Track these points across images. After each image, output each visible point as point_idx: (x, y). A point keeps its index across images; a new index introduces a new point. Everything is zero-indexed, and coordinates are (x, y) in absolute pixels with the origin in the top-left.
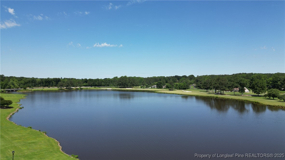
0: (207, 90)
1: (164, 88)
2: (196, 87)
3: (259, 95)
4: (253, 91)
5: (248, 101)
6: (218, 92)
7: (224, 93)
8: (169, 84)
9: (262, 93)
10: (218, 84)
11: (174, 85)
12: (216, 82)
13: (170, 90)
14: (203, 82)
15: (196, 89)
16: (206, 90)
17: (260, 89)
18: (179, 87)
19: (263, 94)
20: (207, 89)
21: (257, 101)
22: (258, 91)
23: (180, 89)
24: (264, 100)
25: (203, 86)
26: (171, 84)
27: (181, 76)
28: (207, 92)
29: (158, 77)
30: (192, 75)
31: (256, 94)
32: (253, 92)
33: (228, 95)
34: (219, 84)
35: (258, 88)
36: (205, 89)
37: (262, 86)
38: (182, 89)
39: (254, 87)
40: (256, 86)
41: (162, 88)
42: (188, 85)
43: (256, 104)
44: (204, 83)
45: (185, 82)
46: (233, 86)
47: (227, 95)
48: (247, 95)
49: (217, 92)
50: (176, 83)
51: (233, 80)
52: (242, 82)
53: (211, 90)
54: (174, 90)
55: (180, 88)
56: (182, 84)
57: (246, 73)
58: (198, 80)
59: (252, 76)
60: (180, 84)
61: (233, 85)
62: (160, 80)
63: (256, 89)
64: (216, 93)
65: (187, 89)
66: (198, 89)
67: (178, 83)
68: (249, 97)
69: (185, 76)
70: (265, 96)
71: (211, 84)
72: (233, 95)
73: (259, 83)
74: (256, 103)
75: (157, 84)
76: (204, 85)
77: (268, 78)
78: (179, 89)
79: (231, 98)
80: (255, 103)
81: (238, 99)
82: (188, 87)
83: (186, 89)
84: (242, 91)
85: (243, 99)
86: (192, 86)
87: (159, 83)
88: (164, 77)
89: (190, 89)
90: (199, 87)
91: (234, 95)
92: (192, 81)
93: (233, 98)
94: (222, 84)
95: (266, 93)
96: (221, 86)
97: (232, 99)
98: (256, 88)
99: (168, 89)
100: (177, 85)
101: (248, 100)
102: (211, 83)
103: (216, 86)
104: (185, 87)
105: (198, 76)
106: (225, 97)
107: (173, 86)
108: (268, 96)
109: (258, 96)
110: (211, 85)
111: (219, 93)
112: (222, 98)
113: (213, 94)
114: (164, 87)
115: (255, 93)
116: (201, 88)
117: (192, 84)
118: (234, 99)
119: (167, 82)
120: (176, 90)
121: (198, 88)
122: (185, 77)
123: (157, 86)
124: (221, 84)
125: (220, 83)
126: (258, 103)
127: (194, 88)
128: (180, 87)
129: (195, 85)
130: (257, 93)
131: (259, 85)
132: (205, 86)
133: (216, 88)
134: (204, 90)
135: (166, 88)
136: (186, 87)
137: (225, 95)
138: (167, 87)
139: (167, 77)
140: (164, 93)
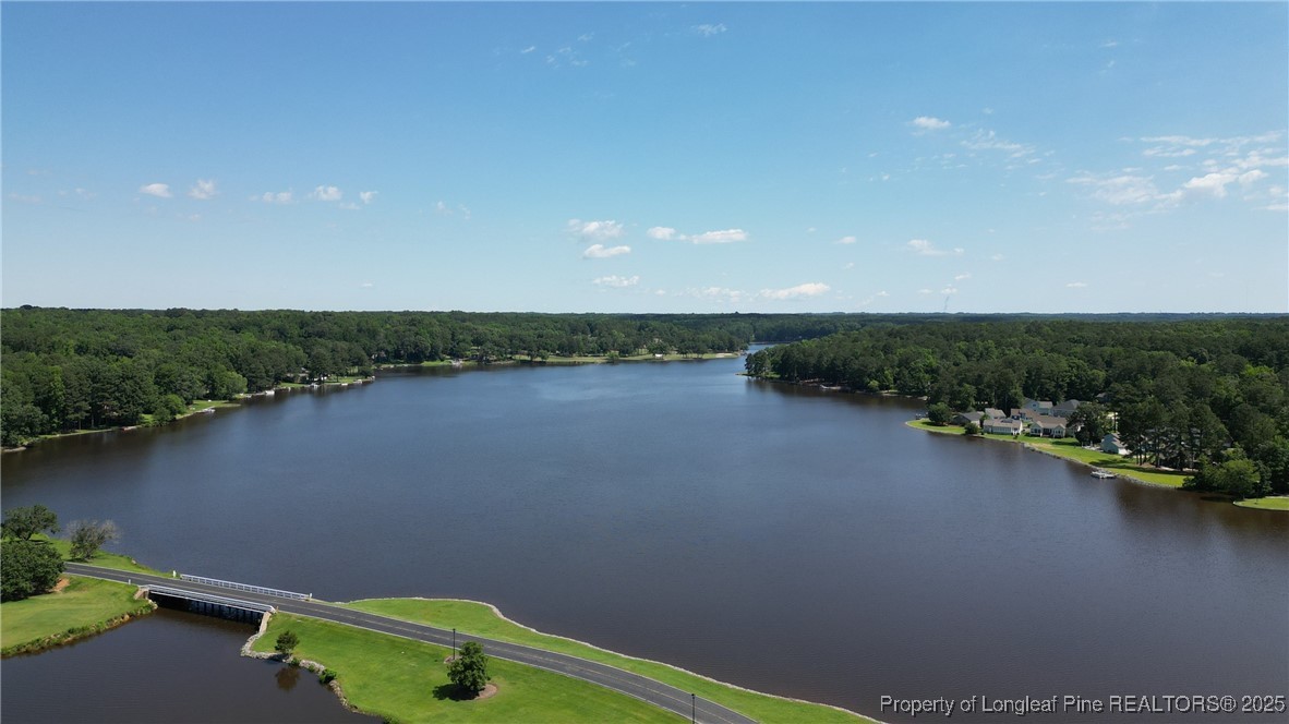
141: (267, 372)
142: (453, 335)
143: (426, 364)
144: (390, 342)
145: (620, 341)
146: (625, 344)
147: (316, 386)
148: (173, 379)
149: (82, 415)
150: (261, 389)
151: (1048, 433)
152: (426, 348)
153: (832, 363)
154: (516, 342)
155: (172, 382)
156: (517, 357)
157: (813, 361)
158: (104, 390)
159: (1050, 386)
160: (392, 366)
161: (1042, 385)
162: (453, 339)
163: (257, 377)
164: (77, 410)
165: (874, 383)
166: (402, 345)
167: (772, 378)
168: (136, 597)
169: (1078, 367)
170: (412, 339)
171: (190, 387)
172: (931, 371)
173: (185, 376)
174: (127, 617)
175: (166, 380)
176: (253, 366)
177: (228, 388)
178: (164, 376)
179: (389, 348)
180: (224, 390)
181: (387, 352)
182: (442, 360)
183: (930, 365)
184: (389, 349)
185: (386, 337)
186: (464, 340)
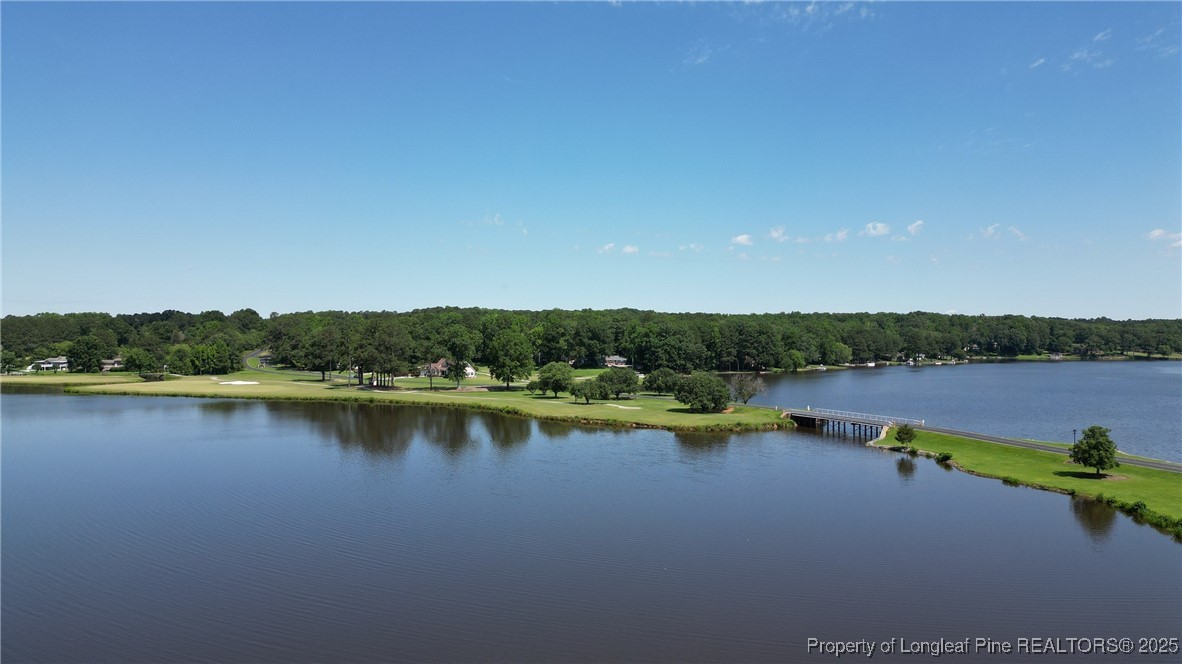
0: (323, 374)
1: (111, 370)
2: (272, 362)
3: (511, 384)
4: (492, 372)
5: (484, 408)
6: (371, 379)
7: (396, 384)
8: (141, 351)
9: (520, 377)
10: (370, 349)
11: (168, 353)
12: (364, 342)
13: (148, 379)
14: (306, 340)
15: (271, 368)
16: (318, 375)
17: (513, 363)
18: (193, 362)
19: (524, 383)
20: (322, 369)
21: (511, 406)
22: (507, 370)
23: (197, 372)
24: (528, 400)
25: (306, 356)
26: (148, 350)
27: (196, 311)
28: (323, 380)
29: (73, 315)
30: (249, 311)
31: (501, 383)
32: (492, 374)
33: (408, 389)
34: (376, 349)
35: (508, 361)
36: (310, 370)
37: (521, 354)
38: (204, 373)
39: (498, 358)
40: (502, 353)
41: (101, 369)
42: (237, 353)
43: (510, 415)
44: (313, 345)
45: (225, 340)
46: (429, 356)
47: (406, 390)
48: (474, 389)
49: (366, 382)
50: (177, 347)
51: (421, 331)
52: (458, 341)
53: (344, 373)
54: (169, 379)
55: (196, 367)
56: (207, 349)
57: (457, 308)
58: (280, 333)
59: (483, 318)
60: (201, 347)
61: (427, 351)
62: (84, 332)
63: (504, 365)
64: (361, 383)
65: (233, 369)
66: (282, 368)
67: (185, 347)
68: (481, 394)
69: (217, 312)
70: (531, 387)
71: (343, 348)
72: (425, 389)
73: (512, 344)
74: (508, 412)
75: (70, 351)
76: (312, 354)
77: (530, 328)
78: (195, 374)
79: (424, 400)
80: (506, 415)
81: (449, 402)
82: (239, 363)
83: (225, 373)
84: (456, 372)
85: (465, 402)
86: (251, 360)
87: (83, 348)
88: (105, 317)
89: (246, 371)
90: (283, 360)
91: (431, 389)
92: (253, 336)
93: (431, 401)
94: (387, 348)
95: (535, 377)
96: (383, 355)
97: (427, 404)
98: (501, 360)
99: (134, 376)
100: (181, 355)
101: (483, 404)
102: (342, 344)
103: (365, 355)
104: (222, 364)
105: (274, 313)
106: (403, 399)
107: (160, 358)
108: (540, 389)
109: (508, 389)
110: (343, 355)
111: (375, 384)
112: (391, 402)
113: (351, 388)
114: (110, 367)
115: (498, 377)
116: (293, 367)
117: (251, 347)
118: (436, 404)
119: (122, 341)
120: (178, 378)
121: (279, 365)
122: (215, 316)
123: (69, 362)
124: (382, 348)
125: (380, 345)
126: (516, 413)
127: (265, 367)
128: (197, 363)
129: (264, 354)
130: (504, 380)
131: (512, 352)
132: (316, 357)
133: (365, 365)
134: (307, 373)
135: (121, 370)
136: (228, 364)
137: (399, 392)
138: (131, 366)
139: (119, 316)
140: (125, 394)
141: (868, 346)
142: (1052, 329)
143: (1020, 357)
144: (982, 335)
147: (912, 363)
148: (794, 339)
149: (731, 359)
150: (863, 360)
152: (1022, 342)
154: (1129, 336)
155: (793, 342)
156: (1131, 353)
158: (746, 341)
160: (985, 358)
162: (1052, 334)
163: (860, 350)
164: (729, 354)
166: (996, 336)
168: (782, 416)
170: (1006, 332)
171: (808, 349)
173: (804, 339)
174: (776, 426)
175: (790, 341)
176: (857, 340)
177: (836, 356)
178: (788, 337)
180: (833, 357)
181: (979, 344)
182: (1039, 354)
184: (982, 341)
185: (978, 330)
186: (1064, 335)
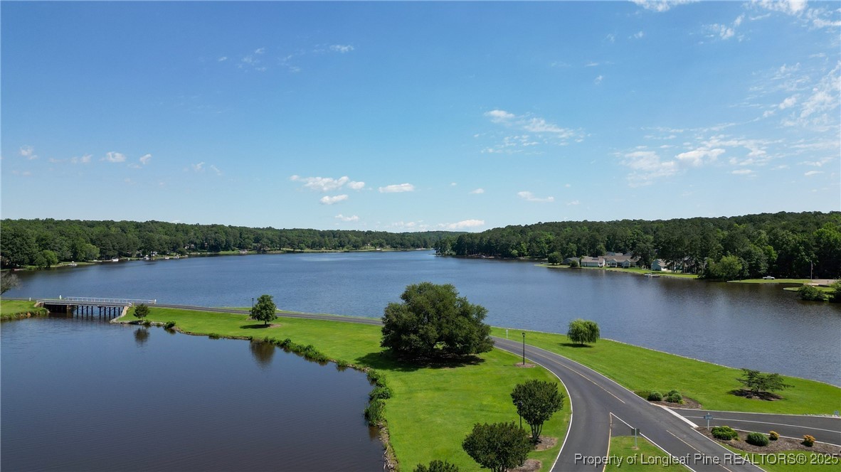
141: (113, 246)
142: (240, 234)
143: (221, 252)
144: (197, 237)
145: (353, 240)
146: (356, 242)
147: (147, 259)
148: (49, 242)
150: (109, 257)
151: (620, 265)
152: (222, 242)
153: (489, 242)
154: (283, 239)
155: (47, 244)
156: (284, 249)
157: (477, 241)
159: (622, 245)
160: (199, 253)
161: (617, 243)
162: (241, 237)
163: (106, 249)
165: (515, 252)
166: (206, 239)
167: (451, 254)
168: (35, 306)
169: (638, 234)
170: (213, 236)
171: (60, 249)
172: (548, 242)
173: (57, 241)
174: (29, 314)
175: (44, 242)
176: (103, 242)
177: (86, 255)
178: (43, 240)
179: (198, 241)
180: (83, 255)
181: (195, 244)
182: (233, 251)
183: (549, 239)
185: (195, 234)
186: (248, 238)
